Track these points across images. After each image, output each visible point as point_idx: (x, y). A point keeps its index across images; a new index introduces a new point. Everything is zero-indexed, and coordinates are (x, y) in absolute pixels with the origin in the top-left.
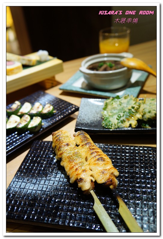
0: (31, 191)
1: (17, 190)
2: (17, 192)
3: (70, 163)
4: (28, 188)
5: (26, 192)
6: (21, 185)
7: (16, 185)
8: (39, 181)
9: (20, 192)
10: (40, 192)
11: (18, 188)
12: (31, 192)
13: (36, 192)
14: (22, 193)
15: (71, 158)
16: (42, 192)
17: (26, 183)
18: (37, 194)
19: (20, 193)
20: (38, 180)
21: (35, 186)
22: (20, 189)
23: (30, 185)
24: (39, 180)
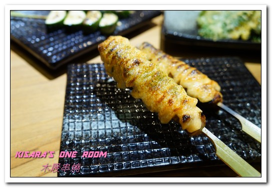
0: (103, 131)
1: (81, 134)
2: (82, 136)
3: (153, 93)
4: (96, 128)
5: (96, 134)
6: (82, 126)
7: (74, 127)
8: (108, 117)
9: (86, 135)
10: (118, 130)
11: (80, 131)
12: (104, 133)
13: (112, 131)
14: (91, 136)
15: (153, 83)
16: (122, 129)
17: (89, 123)
18: (116, 134)
19: (88, 137)
20: (106, 115)
21: (106, 124)
22: (84, 132)
23: (97, 123)
24: (108, 115)
